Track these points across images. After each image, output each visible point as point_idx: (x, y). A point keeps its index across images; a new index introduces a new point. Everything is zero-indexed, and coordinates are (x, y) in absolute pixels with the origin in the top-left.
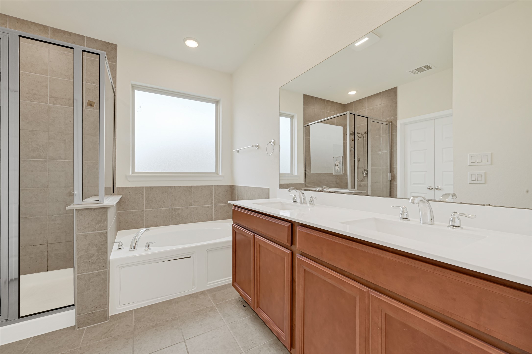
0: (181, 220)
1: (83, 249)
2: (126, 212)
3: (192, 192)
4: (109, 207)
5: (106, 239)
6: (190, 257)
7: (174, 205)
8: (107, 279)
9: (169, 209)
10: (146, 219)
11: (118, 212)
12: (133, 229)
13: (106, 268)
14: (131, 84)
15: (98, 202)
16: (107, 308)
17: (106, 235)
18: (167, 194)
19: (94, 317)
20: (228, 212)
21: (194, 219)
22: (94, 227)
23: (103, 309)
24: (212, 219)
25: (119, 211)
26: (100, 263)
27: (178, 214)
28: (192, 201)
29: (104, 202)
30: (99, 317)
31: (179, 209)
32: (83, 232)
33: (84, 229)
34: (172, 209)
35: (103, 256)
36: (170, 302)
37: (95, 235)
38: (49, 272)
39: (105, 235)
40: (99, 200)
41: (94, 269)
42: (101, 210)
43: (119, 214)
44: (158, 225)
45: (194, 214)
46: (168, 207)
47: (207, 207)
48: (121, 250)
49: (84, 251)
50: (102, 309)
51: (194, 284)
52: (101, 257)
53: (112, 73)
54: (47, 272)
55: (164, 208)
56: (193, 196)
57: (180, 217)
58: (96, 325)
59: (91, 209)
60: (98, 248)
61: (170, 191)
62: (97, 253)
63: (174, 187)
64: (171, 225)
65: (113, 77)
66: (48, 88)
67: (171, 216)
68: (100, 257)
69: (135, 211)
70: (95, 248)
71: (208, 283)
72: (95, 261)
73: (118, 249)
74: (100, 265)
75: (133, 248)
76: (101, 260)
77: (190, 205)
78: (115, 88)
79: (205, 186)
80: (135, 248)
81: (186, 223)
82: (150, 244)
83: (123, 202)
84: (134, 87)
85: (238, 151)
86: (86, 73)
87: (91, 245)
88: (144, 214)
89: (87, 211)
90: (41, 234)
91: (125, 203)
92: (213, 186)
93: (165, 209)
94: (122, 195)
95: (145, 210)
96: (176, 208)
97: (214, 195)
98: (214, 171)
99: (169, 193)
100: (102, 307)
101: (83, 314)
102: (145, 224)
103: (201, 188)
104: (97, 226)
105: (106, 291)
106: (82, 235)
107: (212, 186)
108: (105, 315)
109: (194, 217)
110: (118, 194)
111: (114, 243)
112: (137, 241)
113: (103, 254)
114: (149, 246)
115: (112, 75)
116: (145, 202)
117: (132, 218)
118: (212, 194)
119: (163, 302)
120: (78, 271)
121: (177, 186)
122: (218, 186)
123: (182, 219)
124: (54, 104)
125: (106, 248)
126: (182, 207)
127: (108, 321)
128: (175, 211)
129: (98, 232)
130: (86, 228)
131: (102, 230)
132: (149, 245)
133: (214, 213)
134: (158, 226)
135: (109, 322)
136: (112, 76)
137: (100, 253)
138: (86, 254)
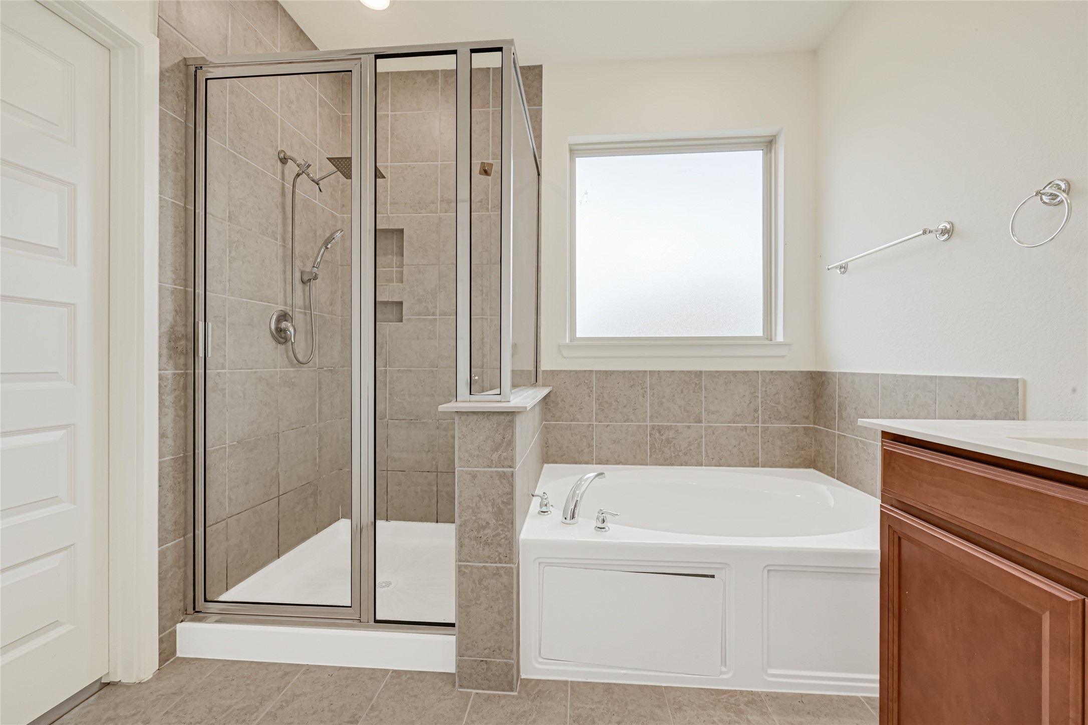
0: (673, 455)
1: (468, 507)
2: (558, 424)
3: (702, 388)
4: (519, 412)
5: (512, 490)
6: (713, 576)
7: (657, 417)
8: (513, 589)
9: (647, 425)
10: (596, 446)
11: (545, 424)
12: (570, 463)
13: (511, 561)
14: (569, 145)
15: (498, 398)
16: (513, 659)
17: (513, 480)
18: (642, 388)
19: (489, 674)
20: (803, 449)
21: (707, 456)
22: (490, 457)
23: (506, 661)
24: (755, 464)
25: (546, 421)
26: (500, 545)
27: (668, 441)
28: (702, 409)
29: (511, 400)
30: (499, 676)
31: (669, 428)
32: (469, 467)
33: (470, 459)
34: (653, 428)
35: (506, 529)
36: (657, 694)
37: (492, 477)
38: (439, 524)
39: (509, 479)
40: (500, 394)
41: (489, 557)
42: (502, 417)
43: (546, 427)
44: (621, 462)
45: (706, 444)
46: (644, 421)
47: (742, 430)
48: (545, 517)
49: (471, 510)
50: (504, 659)
51: (724, 662)
52: (501, 532)
53: (534, 128)
54: (436, 524)
55: (635, 422)
56: (705, 397)
57: (672, 449)
58: (493, 694)
59: (483, 413)
60: (496, 509)
61: (648, 384)
62: (494, 521)
63: (658, 374)
64: (650, 465)
65: (536, 137)
66: (437, 185)
67: (650, 444)
68: (499, 531)
69: (576, 424)
70: (490, 509)
71: (771, 671)
72: (490, 539)
73: (539, 513)
74: (501, 550)
75: (568, 518)
76: (502, 539)
77: (696, 420)
78: (540, 160)
79: (735, 373)
80: (573, 517)
81: (686, 464)
82: (606, 515)
83: (553, 402)
84: (574, 152)
85: (844, 268)
86: (492, 140)
87: (484, 499)
88: (593, 431)
89: (475, 417)
90: (429, 451)
91: (557, 404)
92: (758, 372)
93: (636, 425)
94: (551, 387)
95: (595, 423)
96: (662, 426)
97: (761, 398)
98: (759, 333)
99: (647, 388)
100: (503, 654)
101: (469, 657)
102: (596, 456)
103: (726, 378)
104: (494, 455)
105: (512, 619)
106: (467, 473)
107: (755, 371)
108: (510, 676)
109: (706, 451)
110: (544, 385)
111: (533, 496)
112: (579, 499)
113: (506, 524)
114: (604, 521)
115: (533, 133)
116: (595, 406)
117: (569, 439)
118: (756, 394)
119: (641, 687)
120: (460, 554)
121: (664, 372)
122: (772, 372)
123: (676, 454)
124: (446, 213)
125: (512, 512)
126: (678, 423)
127: (516, 694)
128: (660, 433)
129: (496, 471)
130: (475, 458)
131: (503, 467)
132: (605, 519)
133: (762, 448)
134: (623, 464)
135: (517, 698)
136: (534, 135)
137: (500, 522)
138: (474, 518)
